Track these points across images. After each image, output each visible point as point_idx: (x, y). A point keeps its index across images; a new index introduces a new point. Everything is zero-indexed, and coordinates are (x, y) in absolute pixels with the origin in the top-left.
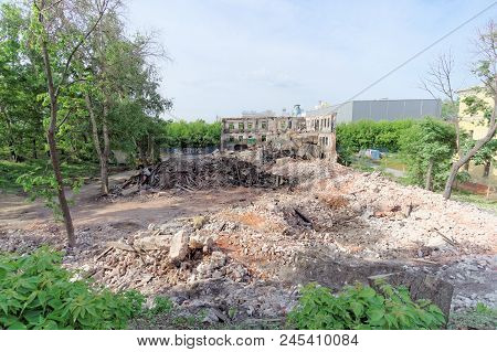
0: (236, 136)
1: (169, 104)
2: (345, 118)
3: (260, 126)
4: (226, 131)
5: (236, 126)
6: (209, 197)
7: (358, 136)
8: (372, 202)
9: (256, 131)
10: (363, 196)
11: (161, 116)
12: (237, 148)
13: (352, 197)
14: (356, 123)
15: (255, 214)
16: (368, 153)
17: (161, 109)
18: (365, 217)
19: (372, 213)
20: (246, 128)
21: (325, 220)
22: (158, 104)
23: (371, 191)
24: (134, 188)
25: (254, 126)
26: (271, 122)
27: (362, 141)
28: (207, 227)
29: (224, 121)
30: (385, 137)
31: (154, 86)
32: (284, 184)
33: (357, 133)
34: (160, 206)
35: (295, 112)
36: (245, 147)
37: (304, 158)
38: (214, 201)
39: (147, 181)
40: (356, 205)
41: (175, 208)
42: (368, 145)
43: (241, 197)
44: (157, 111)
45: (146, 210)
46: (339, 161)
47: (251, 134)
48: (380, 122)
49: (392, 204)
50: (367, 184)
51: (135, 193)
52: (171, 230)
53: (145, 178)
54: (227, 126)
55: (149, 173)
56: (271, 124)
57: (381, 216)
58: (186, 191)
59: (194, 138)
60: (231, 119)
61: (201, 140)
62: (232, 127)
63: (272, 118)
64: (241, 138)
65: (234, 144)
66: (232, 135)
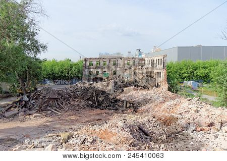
0: (95, 71)
1: (45, 47)
2: (172, 59)
3: (112, 64)
4: (87, 68)
5: (94, 63)
6: (73, 118)
7: (183, 72)
8: (194, 120)
9: (109, 68)
10: (188, 115)
11: (38, 56)
12: (95, 80)
13: (179, 116)
14: (181, 62)
15: (109, 130)
16: (190, 83)
17: (38, 50)
18: (189, 132)
19: (194, 128)
20: (102, 65)
21: (161, 134)
22: (36, 47)
23: (193, 112)
24: (15, 111)
27: (185, 75)
28: (71, 141)
29: (85, 60)
30: (201, 72)
31: (34, 34)
32: (130, 107)
33: (181, 69)
34: (34, 125)
35: (137, 54)
36: (101, 79)
37: (145, 88)
38: (77, 120)
39: (25, 106)
40: (183, 122)
41: (47, 126)
42: (190, 78)
43: (98, 117)
44: (36, 52)
45: (23, 128)
46: (169, 89)
47: (105, 70)
48: (197, 62)
49: (208, 121)
50: (190, 107)
51: (15, 115)
52: (43, 144)
53: (24, 103)
55: (27, 99)
56: (120, 62)
57: (201, 130)
58: (55, 113)
59: (63, 73)
60: (90, 59)
61: (68, 74)
62: (91, 64)
63: (121, 58)
64: (98, 73)
65: (92, 77)
66: (91, 70)
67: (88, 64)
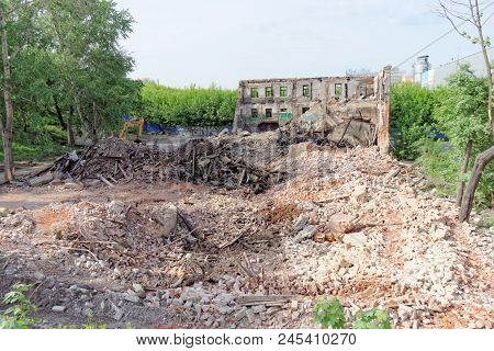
0: (262, 109)
3: (299, 92)
4: (244, 101)
5: (262, 93)
9: (293, 101)
12: (263, 127)
20: (277, 95)
25: (289, 93)
26: (317, 86)
29: (243, 85)
36: (275, 125)
47: (285, 105)
51: (45, 182)
54: (248, 93)
56: (318, 89)
57: (326, 239)
58: (106, 185)
59: (204, 112)
60: (253, 82)
61: (215, 114)
62: (254, 94)
63: (320, 79)
64: (269, 112)
65: (257, 121)
66: (255, 106)
67: (249, 93)
